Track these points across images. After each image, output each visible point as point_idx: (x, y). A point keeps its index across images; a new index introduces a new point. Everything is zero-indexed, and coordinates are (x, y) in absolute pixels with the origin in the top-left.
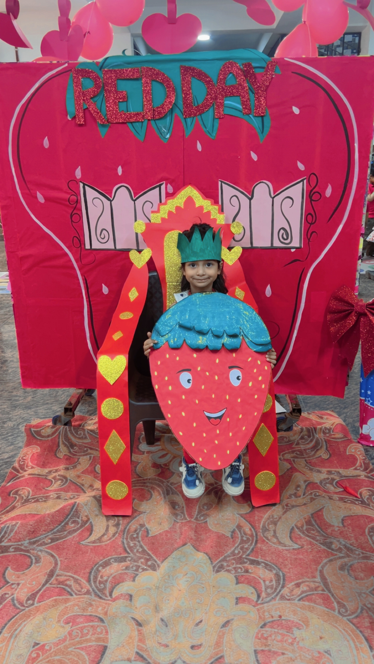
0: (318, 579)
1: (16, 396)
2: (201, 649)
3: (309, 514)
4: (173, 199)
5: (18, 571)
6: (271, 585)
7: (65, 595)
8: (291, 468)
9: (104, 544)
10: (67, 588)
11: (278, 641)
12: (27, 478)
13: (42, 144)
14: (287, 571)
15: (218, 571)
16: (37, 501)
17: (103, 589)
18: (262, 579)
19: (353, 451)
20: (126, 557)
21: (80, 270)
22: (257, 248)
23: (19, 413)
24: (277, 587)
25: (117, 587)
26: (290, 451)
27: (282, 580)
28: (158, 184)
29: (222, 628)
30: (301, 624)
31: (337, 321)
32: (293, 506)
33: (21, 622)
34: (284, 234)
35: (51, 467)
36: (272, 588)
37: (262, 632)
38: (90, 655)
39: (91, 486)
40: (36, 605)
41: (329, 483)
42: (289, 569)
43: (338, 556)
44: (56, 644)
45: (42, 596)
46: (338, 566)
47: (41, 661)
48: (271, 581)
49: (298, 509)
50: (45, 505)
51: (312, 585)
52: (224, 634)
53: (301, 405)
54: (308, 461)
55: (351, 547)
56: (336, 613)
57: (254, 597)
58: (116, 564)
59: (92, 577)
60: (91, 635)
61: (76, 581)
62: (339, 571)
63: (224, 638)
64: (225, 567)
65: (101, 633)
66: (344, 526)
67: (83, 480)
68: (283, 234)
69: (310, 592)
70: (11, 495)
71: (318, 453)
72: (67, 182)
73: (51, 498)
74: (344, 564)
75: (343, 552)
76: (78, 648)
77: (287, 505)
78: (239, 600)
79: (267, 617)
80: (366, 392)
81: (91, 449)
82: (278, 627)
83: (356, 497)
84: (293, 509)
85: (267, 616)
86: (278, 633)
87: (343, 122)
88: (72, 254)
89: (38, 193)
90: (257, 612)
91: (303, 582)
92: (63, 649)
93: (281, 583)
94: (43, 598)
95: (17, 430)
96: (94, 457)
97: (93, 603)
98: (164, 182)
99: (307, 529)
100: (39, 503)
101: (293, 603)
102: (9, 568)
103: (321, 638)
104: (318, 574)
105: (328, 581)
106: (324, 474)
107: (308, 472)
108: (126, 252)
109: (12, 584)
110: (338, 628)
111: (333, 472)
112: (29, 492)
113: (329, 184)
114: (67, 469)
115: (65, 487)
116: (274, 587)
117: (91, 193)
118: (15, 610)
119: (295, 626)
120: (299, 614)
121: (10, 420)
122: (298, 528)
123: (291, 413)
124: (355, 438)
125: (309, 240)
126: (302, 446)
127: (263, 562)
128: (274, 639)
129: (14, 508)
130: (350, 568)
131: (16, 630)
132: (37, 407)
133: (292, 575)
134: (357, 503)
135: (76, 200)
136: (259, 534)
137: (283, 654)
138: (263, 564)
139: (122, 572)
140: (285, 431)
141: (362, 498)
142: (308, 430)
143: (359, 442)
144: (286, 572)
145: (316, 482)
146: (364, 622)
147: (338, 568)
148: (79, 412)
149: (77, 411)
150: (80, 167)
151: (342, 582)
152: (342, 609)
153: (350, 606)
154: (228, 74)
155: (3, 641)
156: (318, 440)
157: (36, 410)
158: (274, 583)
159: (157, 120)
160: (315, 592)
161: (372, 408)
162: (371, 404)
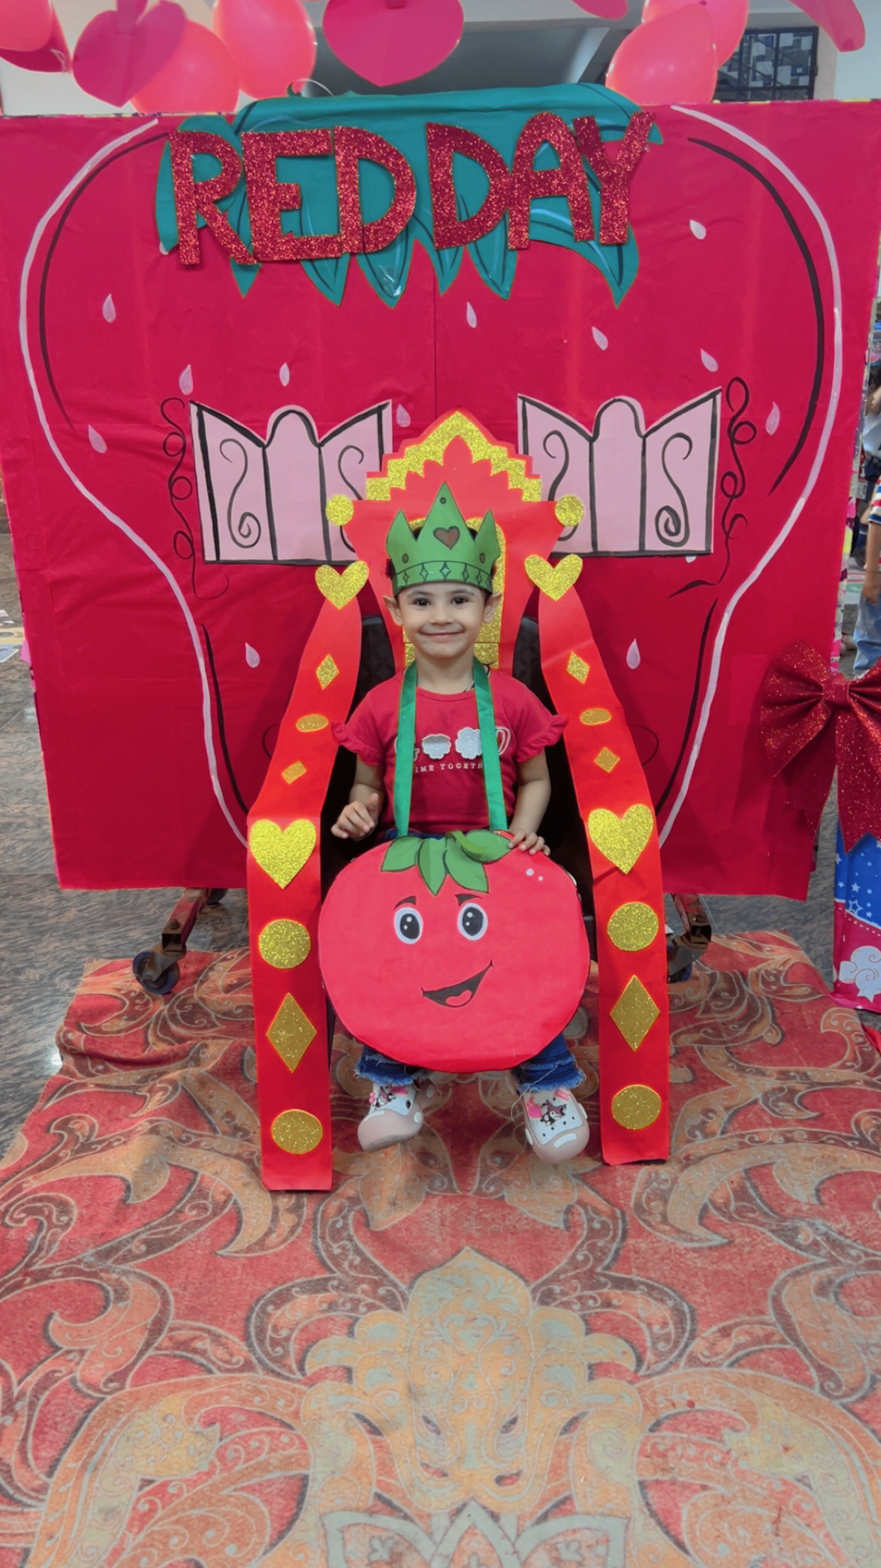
0: (771, 1316)
1: (41, 908)
2: (520, 1482)
3: (741, 1169)
4: (418, 442)
5: (77, 1321)
6: (665, 1335)
7: (195, 1373)
9: (271, 1252)
10: (197, 1358)
11: (690, 1460)
13: (100, 313)
14: (699, 1300)
15: (543, 1303)
16: (108, 1147)
17: (282, 1357)
18: (643, 1321)
19: (835, 1023)
20: (327, 1280)
21: (192, 610)
22: (606, 555)
23: (51, 948)
24: (679, 1337)
25: (313, 1349)
26: (691, 1026)
27: (689, 1322)
28: (376, 406)
29: (561, 1434)
30: (739, 1421)
31: (782, 723)
32: (700, 1158)
33: (100, 1433)
34: (671, 520)
36: (667, 1340)
37: (652, 1441)
38: (271, 1504)
40: (129, 1389)
41: (783, 1101)
42: (703, 1296)
43: (811, 1263)
44: (194, 1483)
45: (141, 1375)
46: (812, 1287)
47: (160, 1519)
48: (664, 1324)
49: (712, 1161)
51: (759, 1331)
52: (567, 1448)
53: (708, 917)
54: (734, 1051)
55: (841, 1238)
56: (816, 1391)
57: (629, 1363)
58: (305, 1297)
59: (252, 1330)
60: (269, 1453)
61: (216, 1339)
62: (815, 1298)
63: (567, 1457)
64: (559, 1297)
65: (291, 1444)
66: (822, 1202)
68: (667, 521)
69: (755, 1345)
70: (52, 1131)
71: (755, 1030)
72: (161, 402)
73: (138, 1134)
74: (826, 1280)
75: (823, 1252)
76: (242, 1489)
78: (596, 1370)
79: (661, 1406)
80: (848, 887)
82: (688, 1428)
83: (848, 1131)
84: (703, 1162)
85: (661, 1403)
86: (688, 1440)
87: (808, 258)
88: (173, 573)
89: (91, 430)
90: (638, 1395)
91: (737, 1325)
92: (208, 1493)
93: (688, 1328)
94: (142, 1378)
95: (50, 988)
97: (262, 1387)
98: (390, 401)
100: (111, 1150)
101: (718, 1372)
102: (57, 1317)
103: (786, 1449)
104: (769, 1305)
105: (794, 1319)
106: (773, 1079)
107: (736, 1074)
108: (307, 568)
109: (69, 1352)
110: (822, 1427)
111: (792, 1074)
112: (92, 1127)
113: (774, 404)
116: (673, 1337)
117: (217, 429)
119: (725, 1424)
120: (733, 1396)
121: (32, 966)
122: (717, 1208)
123: (687, 935)
125: (727, 534)
126: (717, 1015)
127: (643, 1283)
128: (682, 1456)
129: (55, 1160)
130: (840, 1290)
131: (92, 1454)
132: (93, 933)
133: (710, 1310)
134: (849, 1144)
135: (181, 447)
137: (704, 1488)
138: (642, 1287)
139: (322, 1316)
140: (676, 980)
141: (860, 1133)
142: (728, 979)
144: (696, 1302)
145: (754, 1098)
147: (812, 1291)
148: (197, 943)
149: (192, 941)
150: (189, 367)
151: (824, 1322)
152: (828, 1383)
153: (847, 1376)
154: (538, 145)
155: (66, 1479)
156: (754, 1000)
157: (90, 940)
158: (671, 1328)
159: (372, 253)
160: (765, 1346)
161: (862, 923)
162: (860, 914)
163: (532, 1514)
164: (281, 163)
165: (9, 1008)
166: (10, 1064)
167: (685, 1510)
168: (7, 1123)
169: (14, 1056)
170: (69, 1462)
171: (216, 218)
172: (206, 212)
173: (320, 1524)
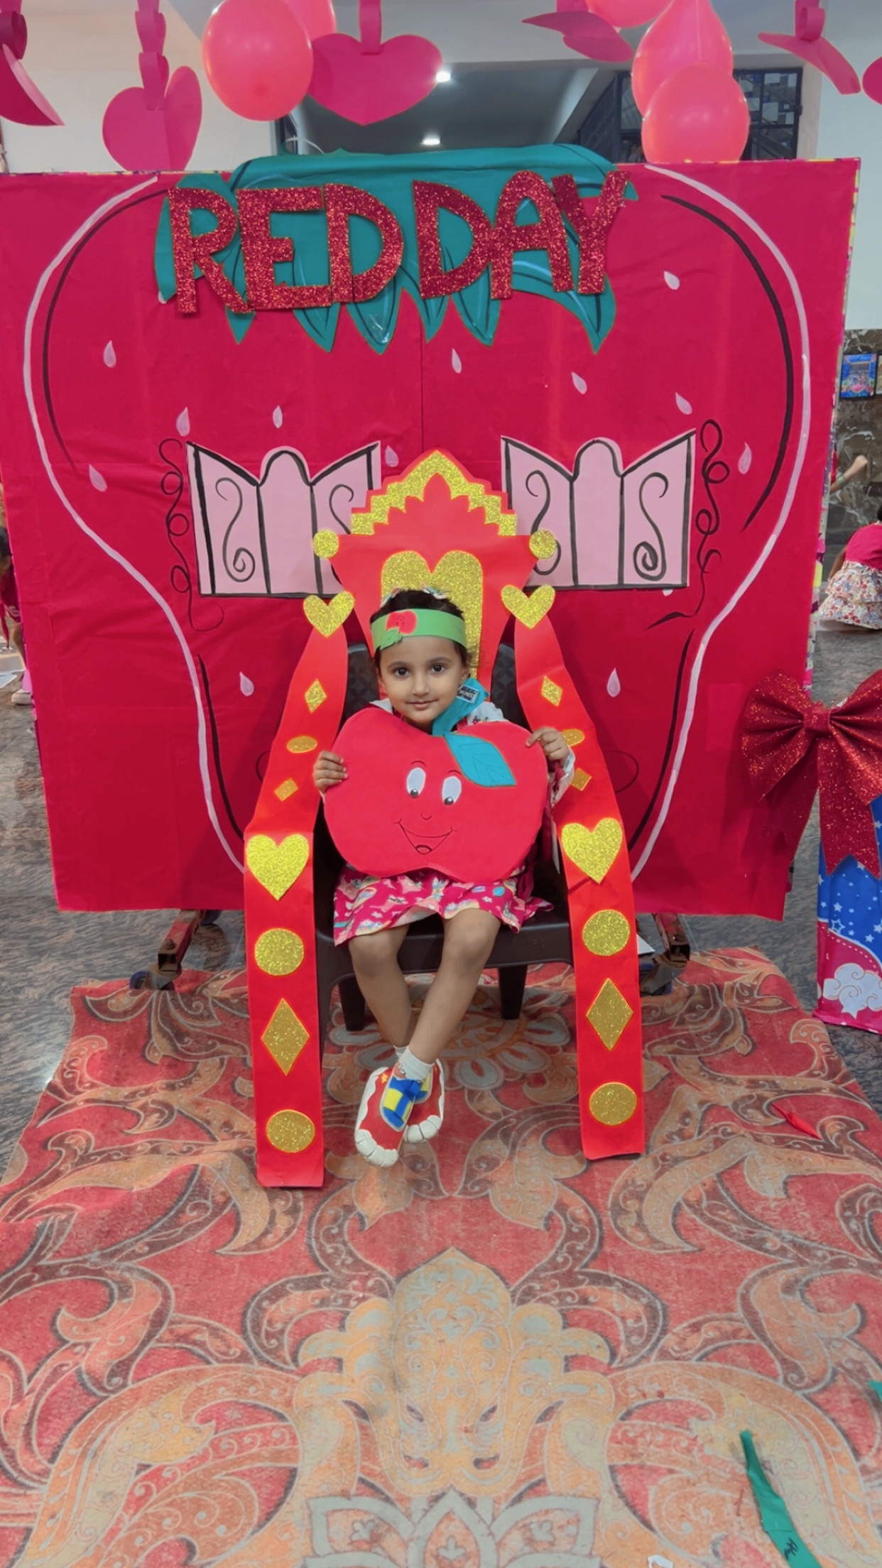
0: (739, 1313)
1: (40, 929)
2: (496, 1466)
3: (714, 1175)
4: (400, 480)
5: (83, 1316)
6: (638, 1328)
7: (195, 1364)
8: (669, 1075)
9: (267, 1250)
10: (197, 1349)
11: (658, 1446)
12: (84, 1109)
13: (101, 359)
14: (671, 1297)
15: (522, 1302)
16: (108, 1159)
17: (277, 1348)
18: (617, 1316)
19: (804, 1035)
20: (320, 1277)
21: (189, 641)
22: (587, 590)
23: (49, 968)
24: (651, 1332)
25: (306, 1342)
26: (665, 1037)
27: (661, 1318)
28: (365, 447)
29: (537, 1422)
30: (706, 1410)
31: (764, 749)
32: (677, 1160)
33: (101, 1423)
34: (648, 555)
35: (136, 1082)
36: (640, 1334)
37: (623, 1428)
38: (260, 1488)
39: (227, 1125)
40: (131, 1385)
41: (752, 1107)
42: (675, 1295)
43: (779, 1263)
44: (188, 1467)
45: (143, 1367)
46: (779, 1285)
47: (156, 1502)
48: (638, 1319)
49: (686, 1165)
50: (126, 1167)
51: (727, 1326)
52: (543, 1434)
53: (687, 936)
54: (706, 1060)
55: (807, 1242)
56: (780, 1382)
57: (605, 1359)
58: (299, 1293)
59: (249, 1325)
60: (260, 1446)
61: (214, 1332)
62: (782, 1295)
63: (542, 1443)
64: (538, 1293)
65: (282, 1441)
66: (789, 1197)
67: (208, 1111)
68: (645, 557)
69: (722, 1340)
70: (49, 1148)
71: (726, 1041)
72: (159, 443)
73: (140, 1152)
74: (793, 1279)
75: (790, 1255)
76: (233, 1474)
77: (663, 1158)
78: (572, 1362)
79: (632, 1396)
80: (831, 907)
81: (223, 1042)
82: (658, 1416)
83: (814, 1136)
84: (677, 1167)
85: (632, 1393)
86: (658, 1428)
87: (777, 307)
88: (171, 606)
89: (92, 469)
90: (610, 1386)
91: (706, 1321)
92: (201, 1477)
93: (661, 1323)
94: (145, 1370)
95: (49, 1007)
96: (230, 1060)
97: (258, 1377)
98: (379, 442)
99: (709, 1206)
100: (112, 1163)
101: (687, 1365)
102: (63, 1311)
104: (738, 1303)
105: (761, 1315)
106: (742, 1088)
107: (708, 1083)
108: (296, 600)
109: (75, 1345)
110: (785, 1415)
111: (761, 1082)
112: (88, 1140)
113: (746, 445)
114: (171, 1087)
115: (170, 1127)
116: (646, 1331)
117: (213, 469)
118: (85, 1397)
119: (693, 1413)
120: (701, 1387)
121: (31, 986)
122: (690, 1206)
123: (667, 954)
124: (809, 1007)
125: (703, 569)
126: (690, 1027)
127: (618, 1280)
128: (651, 1443)
129: (57, 1174)
130: (806, 1289)
131: (93, 1440)
132: (90, 953)
133: (683, 1307)
134: (814, 1148)
135: (179, 485)
136: (604, 1220)
137: (671, 1471)
138: (618, 1284)
139: (314, 1311)
140: (653, 994)
141: (825, 1137)
142: (705, 993)
143: (814, 1016)
144: (668, 1300)
145: (724, 1104)
146: (840, 1400)
147: (779, 1290)
148: (191, 962)
149: (186, 961)
150: (186, 409)
151: (790, 1318)
152: (792, 1375)
153: (808, 1368)
154: (520, 201)
155: (67, 1464)
156: (727, 1011)
157: (88, 960)
158: (644, 1322)
159: (361, 302)
160: (734, 1341)
161: (846, 941)
162: (843, 932)
163: (507, 1496)
164: (274, 218)
165: (9, 1026)
166: (11, 1080)
167: (652, 1492)
168: (7, 1137)
169: (14, 1072)
170: (70, 1449)
171: (212, 269)
172: (202, 264)
173: (305, 1506)
